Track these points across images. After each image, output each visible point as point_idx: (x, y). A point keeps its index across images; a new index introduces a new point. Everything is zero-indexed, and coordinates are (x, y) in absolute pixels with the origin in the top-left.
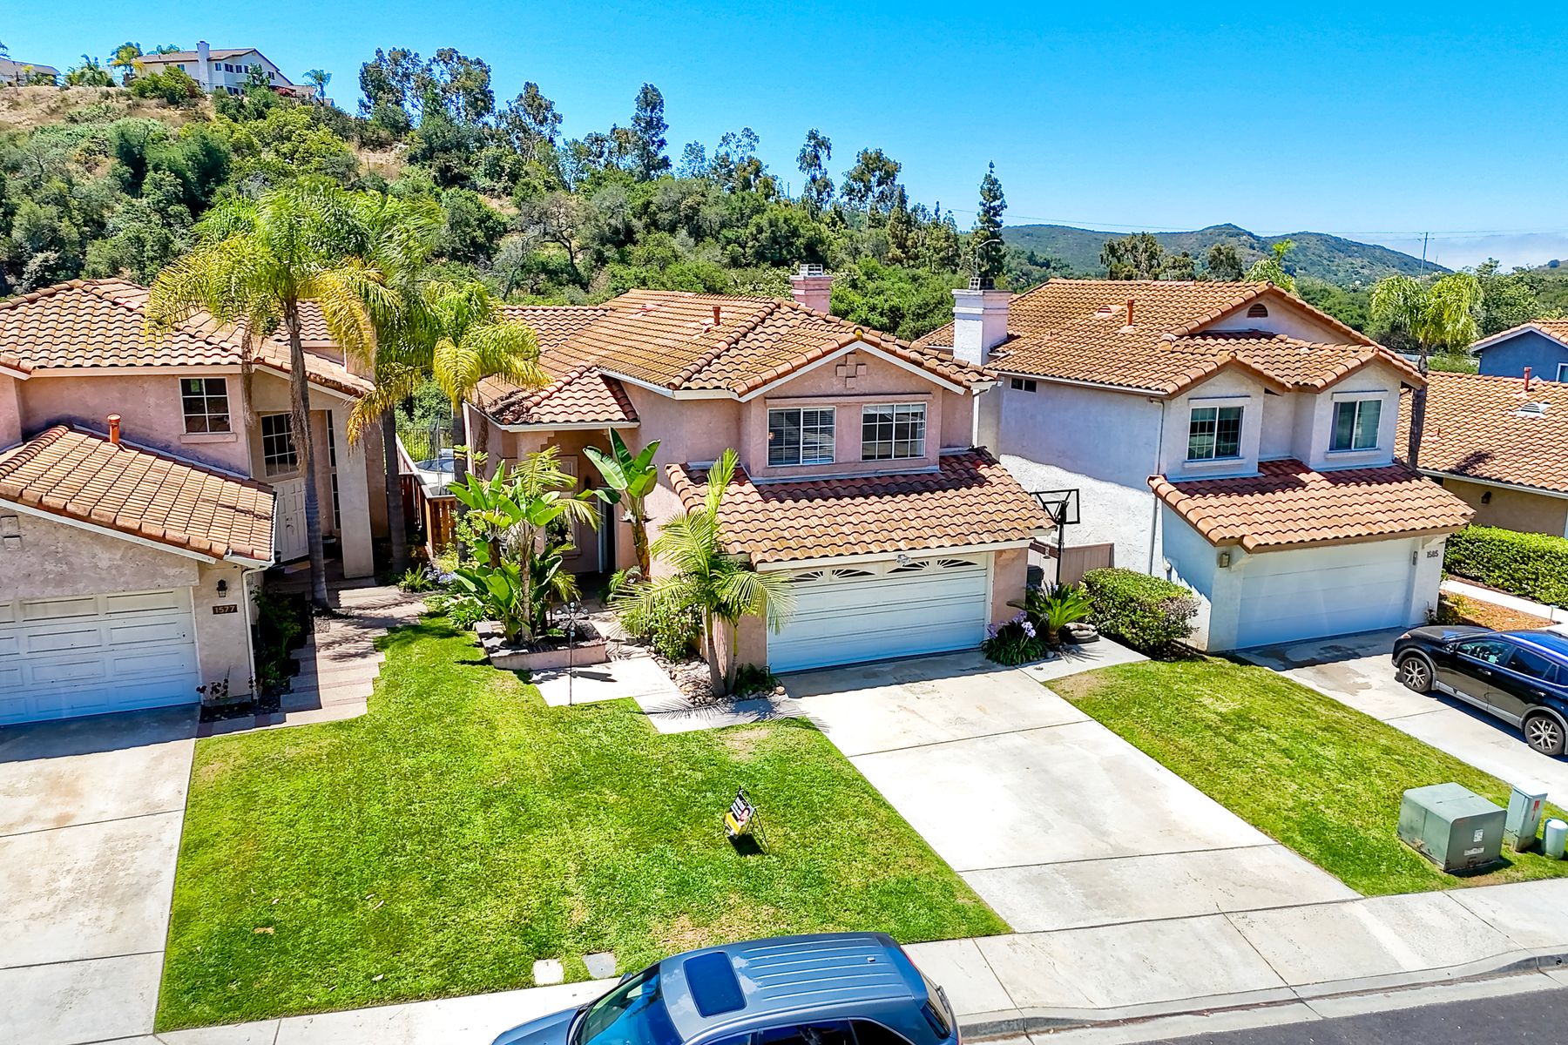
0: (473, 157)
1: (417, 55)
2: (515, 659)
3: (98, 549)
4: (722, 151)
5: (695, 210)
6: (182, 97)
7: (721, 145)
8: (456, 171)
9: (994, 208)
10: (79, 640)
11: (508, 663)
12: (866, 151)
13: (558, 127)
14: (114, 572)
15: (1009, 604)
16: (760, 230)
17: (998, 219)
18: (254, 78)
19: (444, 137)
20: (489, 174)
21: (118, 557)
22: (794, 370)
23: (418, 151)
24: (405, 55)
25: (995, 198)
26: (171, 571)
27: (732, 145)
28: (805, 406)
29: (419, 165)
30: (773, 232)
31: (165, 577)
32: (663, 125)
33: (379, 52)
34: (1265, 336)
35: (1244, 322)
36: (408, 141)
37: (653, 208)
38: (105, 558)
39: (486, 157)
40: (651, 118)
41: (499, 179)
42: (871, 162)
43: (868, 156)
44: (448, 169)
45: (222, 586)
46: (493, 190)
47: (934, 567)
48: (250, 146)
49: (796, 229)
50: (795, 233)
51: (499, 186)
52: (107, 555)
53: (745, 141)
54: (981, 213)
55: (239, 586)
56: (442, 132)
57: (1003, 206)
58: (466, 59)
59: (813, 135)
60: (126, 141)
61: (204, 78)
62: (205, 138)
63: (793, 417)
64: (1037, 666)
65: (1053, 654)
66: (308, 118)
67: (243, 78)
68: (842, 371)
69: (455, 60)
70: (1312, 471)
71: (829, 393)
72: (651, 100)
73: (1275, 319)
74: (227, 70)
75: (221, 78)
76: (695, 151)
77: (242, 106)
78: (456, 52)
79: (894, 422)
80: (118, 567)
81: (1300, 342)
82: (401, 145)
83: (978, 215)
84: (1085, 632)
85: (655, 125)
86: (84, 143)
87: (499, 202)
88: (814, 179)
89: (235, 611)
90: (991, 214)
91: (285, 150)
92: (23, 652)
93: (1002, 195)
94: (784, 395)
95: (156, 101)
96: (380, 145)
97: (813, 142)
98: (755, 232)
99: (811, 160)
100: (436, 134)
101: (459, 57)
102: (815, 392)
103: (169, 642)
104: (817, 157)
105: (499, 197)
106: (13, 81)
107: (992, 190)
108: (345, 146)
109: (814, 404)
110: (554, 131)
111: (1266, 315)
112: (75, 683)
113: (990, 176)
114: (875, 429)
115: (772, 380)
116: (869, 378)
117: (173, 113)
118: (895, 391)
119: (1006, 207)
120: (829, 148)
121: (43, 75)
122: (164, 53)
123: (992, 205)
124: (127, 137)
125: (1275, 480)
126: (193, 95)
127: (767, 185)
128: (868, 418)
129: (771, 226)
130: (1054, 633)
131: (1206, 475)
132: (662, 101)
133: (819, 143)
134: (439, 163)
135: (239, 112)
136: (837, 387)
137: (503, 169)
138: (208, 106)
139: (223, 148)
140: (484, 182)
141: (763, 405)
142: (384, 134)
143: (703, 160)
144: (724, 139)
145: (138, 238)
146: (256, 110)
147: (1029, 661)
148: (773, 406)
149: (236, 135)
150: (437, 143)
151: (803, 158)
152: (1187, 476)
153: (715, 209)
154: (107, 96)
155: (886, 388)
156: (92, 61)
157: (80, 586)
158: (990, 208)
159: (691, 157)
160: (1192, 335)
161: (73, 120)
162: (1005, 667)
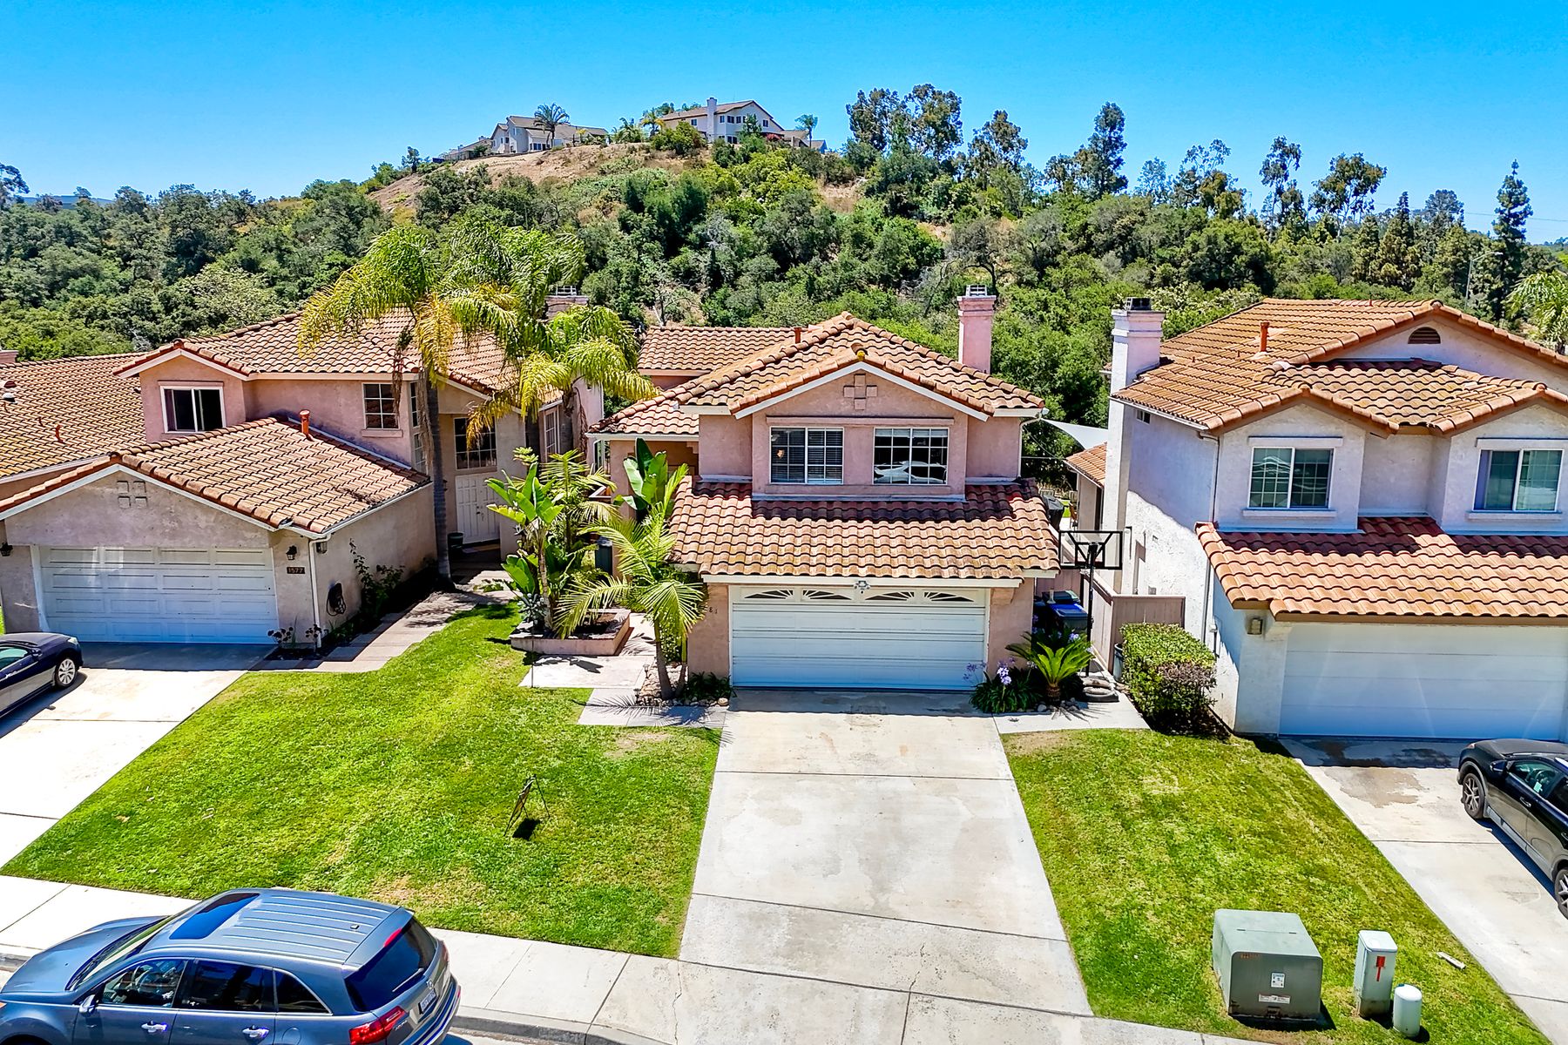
0: (924, 187)
1: (895, 93)
2: (530, 642)
3: (198, 512)
4: (1188, 167)
5: (1130, 230)
6: (688, 148)
7: (1186, 160)
8: (905, 201)
9: (1515, 215)
10: (198, 583)
11: (524, 645)
12: (1341, 158)
13: (1023, 153)
14: (209, 531)
15: (1009, 648)
16: (1196, 248)
17: (1520, 228)
18: (749, 127)
19: (900, 169)
20: (937, 204)
21: (212, 519)
22: (789, 389)
23: (876, 184)
24: (883, 94)
25: (1517, 204)
26: (249, 535)
27: (1199, 160)
28: (810, 426)
29: (874, 198)
30: (1209, 250)
31: (245, 539)
32: (1122, 144)
33: (861, 94)
34: (1425, 367)
35: (1401, 347)
36: (870, 175)
37: (1091, 228)
38: (203, 520)
39: (936, 186)
40: (1110, 138)
41: (946, 207)
42: (1347, 168)
43: (1344, 163)
44: (899, 199)
45: (293, 551)
46: (939, 218)
47: (919, 597)
48: (732, 188)
49: (1239, 245)
50: (1237, 250)
51: (944, 214)
52: (204, 518)
53: (1214, 153)
54: (1497, 221)
55: (306, 552)
56: (899, 165)
57: (1526, 213)
58: (940, 93)
59: (1279, 144)
60: (632, 188)
61: (710, 131)
62: (689, 183)
63: (798, 436)
64: (1014, 718)
65: (1045, 707)
66: (784, 160)
67: (741, 127)
68: (849, 392)
69: (930, 94)
70: (1443, 533)
71: (836, 414)
72: (1112, 120)
73: (1449, 344)
74: (729, 121)
75: (724, 130)
76: (1154, 169)
77: (733, 153)
78: (932, 88)
79: (911, 447)
80: (212, 529)
81: (1470, 375)
82: (864, 180)
83: (1494, 224)
84: (1101, 690)
85: (1114, 144)
86: (605, 192)
87: (943, 229)
88: (1279, 191)
89: (303, 572)
90: (1511, 223)
91: (760, 190)
92: (160, 587)
93: (1526, 201)
94: (786, 414)
95: (667, 152)
96: (844, 180)
97: (1279, 152)
98: (1190, 251)
99: (1274, 173)
100: (892, 167)
101: (934, 92)
102: (821, 412)
103: (259, 592)
104: (1284, 167)
105: (943, 224)
106: (570, 142)
107: (1514, 196)
108: (812, 183)
109: (818, 424)
110: (1018, 156)
111: (1439, 342)
112: (195, 616)
113: (1512, 178)
114: (887, 451)
115: (765, 398)
116: (880, 400)
117: (679, 162)
118: (911, 414)
119: (1531, 213)
120: (1297, 157)
121: (595, 136)
122: (687, 110)
123: (1512, 211)
124: (633, 184)
125: (1375, 540)
126: (698, 145)
127: (1230, 200)
128: (879, 441)
129: (1209, 243)
130: (1053, 686)
131: (1277, 526)
132: (1123, 120)
133: (1288, 152)
134: (891, 194)
135: (729, 158)
136: (845, 408)
137: (950, 196)
138: (707, 156)
139: (704, 191)
140: (931, 211)
141: (763, 423)
142: (848, 170)
143: (1163, 177)
144: (1190, 154)
145: (617, 271)
146: (744, 155)
147: (1008, 711)
148: (774, 424)
149: (721, 179)
150: (892, 174)
151: (1266, 170)
152: (1247, 526)
153: (1154, 227)
154: (632, 150)
155: (901, 411)
156: (629, 122)
157: (187, 540)
158: (1510, 215)
159: (1150, 176)
160: (1314, 363)
161: (603, 173)
162: (981, 714)
